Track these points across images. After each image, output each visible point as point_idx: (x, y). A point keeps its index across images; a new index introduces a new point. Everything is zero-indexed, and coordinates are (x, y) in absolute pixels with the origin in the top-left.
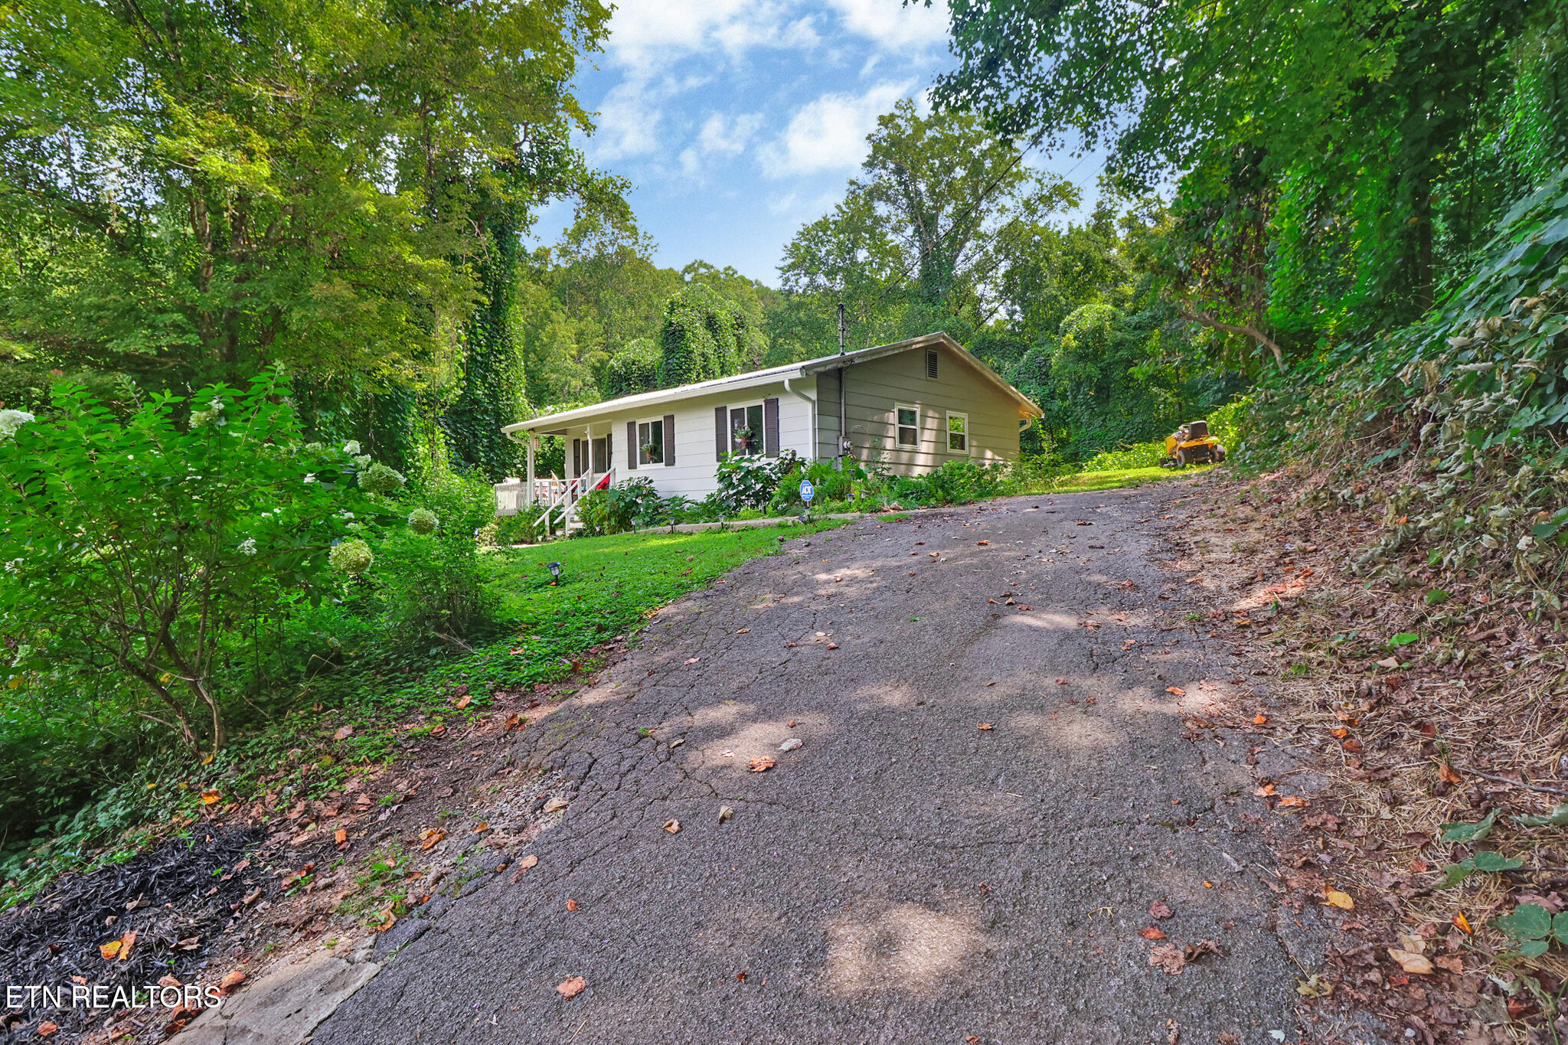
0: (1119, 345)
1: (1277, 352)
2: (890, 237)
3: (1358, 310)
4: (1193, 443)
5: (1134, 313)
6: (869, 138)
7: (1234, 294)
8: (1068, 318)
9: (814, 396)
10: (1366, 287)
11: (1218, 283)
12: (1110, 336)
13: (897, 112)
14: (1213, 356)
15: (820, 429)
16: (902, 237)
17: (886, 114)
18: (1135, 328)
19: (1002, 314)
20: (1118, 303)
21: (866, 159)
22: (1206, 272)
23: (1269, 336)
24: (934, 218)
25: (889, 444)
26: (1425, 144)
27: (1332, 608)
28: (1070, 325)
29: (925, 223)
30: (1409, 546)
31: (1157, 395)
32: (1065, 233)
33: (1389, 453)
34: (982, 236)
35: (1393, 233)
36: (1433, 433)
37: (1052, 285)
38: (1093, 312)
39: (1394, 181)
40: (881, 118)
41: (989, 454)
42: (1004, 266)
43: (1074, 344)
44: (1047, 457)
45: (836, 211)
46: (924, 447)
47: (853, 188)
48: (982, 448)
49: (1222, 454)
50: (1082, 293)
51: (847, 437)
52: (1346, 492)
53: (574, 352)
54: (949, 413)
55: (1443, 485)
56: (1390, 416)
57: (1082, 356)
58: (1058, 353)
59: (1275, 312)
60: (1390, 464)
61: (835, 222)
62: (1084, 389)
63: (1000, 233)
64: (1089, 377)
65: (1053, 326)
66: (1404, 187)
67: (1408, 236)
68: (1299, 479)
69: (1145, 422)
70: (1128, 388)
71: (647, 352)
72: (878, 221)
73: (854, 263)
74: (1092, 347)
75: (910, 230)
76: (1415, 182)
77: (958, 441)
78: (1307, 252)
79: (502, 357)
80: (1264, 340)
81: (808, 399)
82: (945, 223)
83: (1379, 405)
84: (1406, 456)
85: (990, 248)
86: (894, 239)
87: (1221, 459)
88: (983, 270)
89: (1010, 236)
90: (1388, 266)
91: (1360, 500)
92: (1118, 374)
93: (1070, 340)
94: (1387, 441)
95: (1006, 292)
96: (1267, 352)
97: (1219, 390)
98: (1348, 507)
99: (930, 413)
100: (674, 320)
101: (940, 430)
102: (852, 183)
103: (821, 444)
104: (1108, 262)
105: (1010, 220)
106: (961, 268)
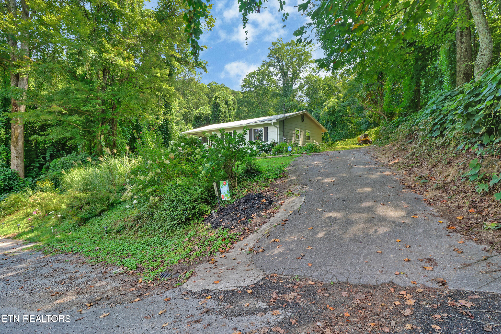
0: (339, 111)
1: (386, 118)
2: (273, 77)
3: (404, 108)
4: (365, 139)
5: (343, 102)
6: (269, 49)
7: (376, 103)
8: (325, 103)
9: (278, 126)
10: (406, 103)
11: (372, 100)
12: (337, 109)
13: (277, 42)
14: (370, 118)
15: (279, 135)
16: (277, 78)
17: (275, 42)
18: (344, 106)
19: (305, 101)
20: (339, 99)
21: (268, 55)
22: (369, 98)
23: (384, 114)
24: (287, 72)
25: (293, 138)
26: (419, 71)
27: (403, 163)
28: (326, 105)
29: (284, 74)
30: (413, 154)
31: (349, 125)
32: (324, 78)
33: (410, 141)
34: (300, 78)
35: (412, 91)
36: (417, 137)
37: (320, 93)
38: (332, 101)
39: (412, 78)
40: (273, 43)
41: (315, 141)
42: (306, 87)
43: (327, 110)
44: (330, 142)
45: (258, 69)
46: (301, 139)
47: (264, 63)
48: (313, 140)
49: (371, 142)
50: (328, 96)
51: (285, 137)
52: (404, 147)
53: (178, 109)
54: (306, 131)
55: (418, 145)
56: (410, 134)
57: (329, 114)
58: (322, 113)
59: (385, 108)
60: (410, 143)
61: (257, 72)
62: (329, 123)
63: (306, 77)
64: (331, 120)
65: (321, 105)
66: (414, 80)
67: (415, 91)
68: (394, 146)
69: (346, 133)
70: (341, 123)
71: (207, 110)
72: (270, 72)
73: (263, 85)
74: (332, 112)
75: (279, 75)
76: (416, 80)
77: (308, 138)
78: (392, 93)
79: (169, 112)
80: (383, 115)
81: (277, 127)
82: (290, 74)
83: (408, 132)
84: (413, 141)
85: (303, 82)
86: (275, 78)
87: (371, 143)
88: (301, 88)
89: (308, 78)
90: (410, 98)
91: (406, 148)
92: (339, 119)
93: (326, 109)
94: (410, 139)
95: (307, 95)
96: (384, 118)
97: (367, 125)
98: (404, 150)
99: (302, 131)
100: (217, 101)
101: (304, 135)
102: (264, 62)
103: (279, 139)
104: (336, 87)
105: (309, 74)
106: (295, 87)
